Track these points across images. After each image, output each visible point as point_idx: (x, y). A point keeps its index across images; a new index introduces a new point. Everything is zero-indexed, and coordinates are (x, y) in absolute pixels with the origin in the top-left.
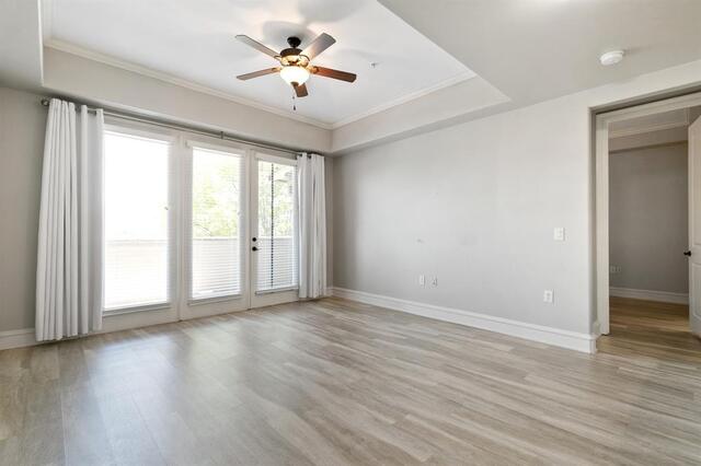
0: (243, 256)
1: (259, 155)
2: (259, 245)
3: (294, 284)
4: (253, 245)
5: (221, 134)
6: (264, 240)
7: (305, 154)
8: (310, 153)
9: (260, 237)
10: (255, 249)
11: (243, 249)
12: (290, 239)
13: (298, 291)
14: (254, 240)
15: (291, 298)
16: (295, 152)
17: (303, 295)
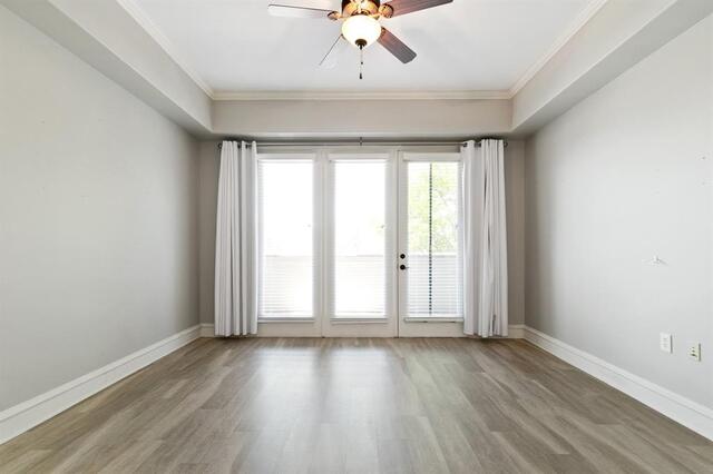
0: (389, 275)
1: (407, 155)
2: (409, 262)
3: (458, 315)
4: (402, 262)
5: (361, 141)
6: (414, 256)
7: (471, 143)
8: (478, 140)
9: (409, 254)
10: (403, 267)
11: (389, 268)
12: (454, 257)
13: (462, 323)
14: (403, 256)
15: (454, 332)
16: (457, 143)
17: (469, 331)
